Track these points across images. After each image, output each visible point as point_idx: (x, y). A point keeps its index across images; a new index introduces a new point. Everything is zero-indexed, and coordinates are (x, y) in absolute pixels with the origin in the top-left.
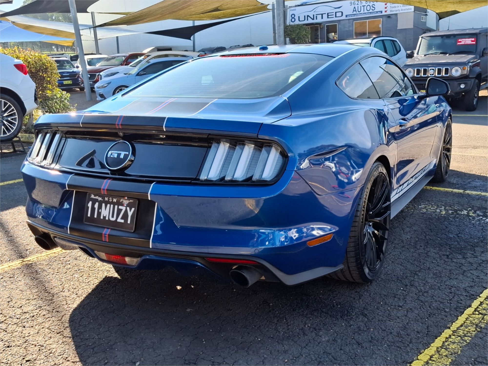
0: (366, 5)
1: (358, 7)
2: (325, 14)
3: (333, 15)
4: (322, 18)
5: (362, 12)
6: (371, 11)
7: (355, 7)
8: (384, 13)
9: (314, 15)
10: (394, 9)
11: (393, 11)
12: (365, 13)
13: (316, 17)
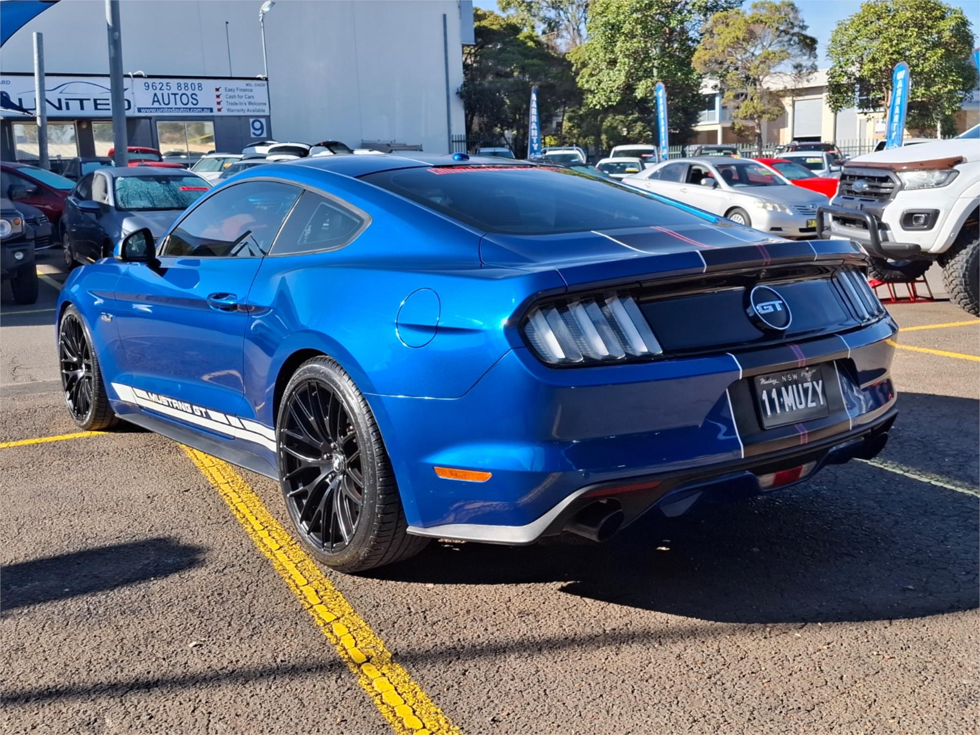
0: (180, 93)
1: (163, 94)
2: (89, 99)
3: (108, 104)
4: (82, 108)
5: (172, 105)
6: (190, 105)
7: (155, 95)
8: (216, 113)
9: (60, 100)
10: (233, 107)
11: (233, 111)
12: (180, 108)
13: (67, 104)
